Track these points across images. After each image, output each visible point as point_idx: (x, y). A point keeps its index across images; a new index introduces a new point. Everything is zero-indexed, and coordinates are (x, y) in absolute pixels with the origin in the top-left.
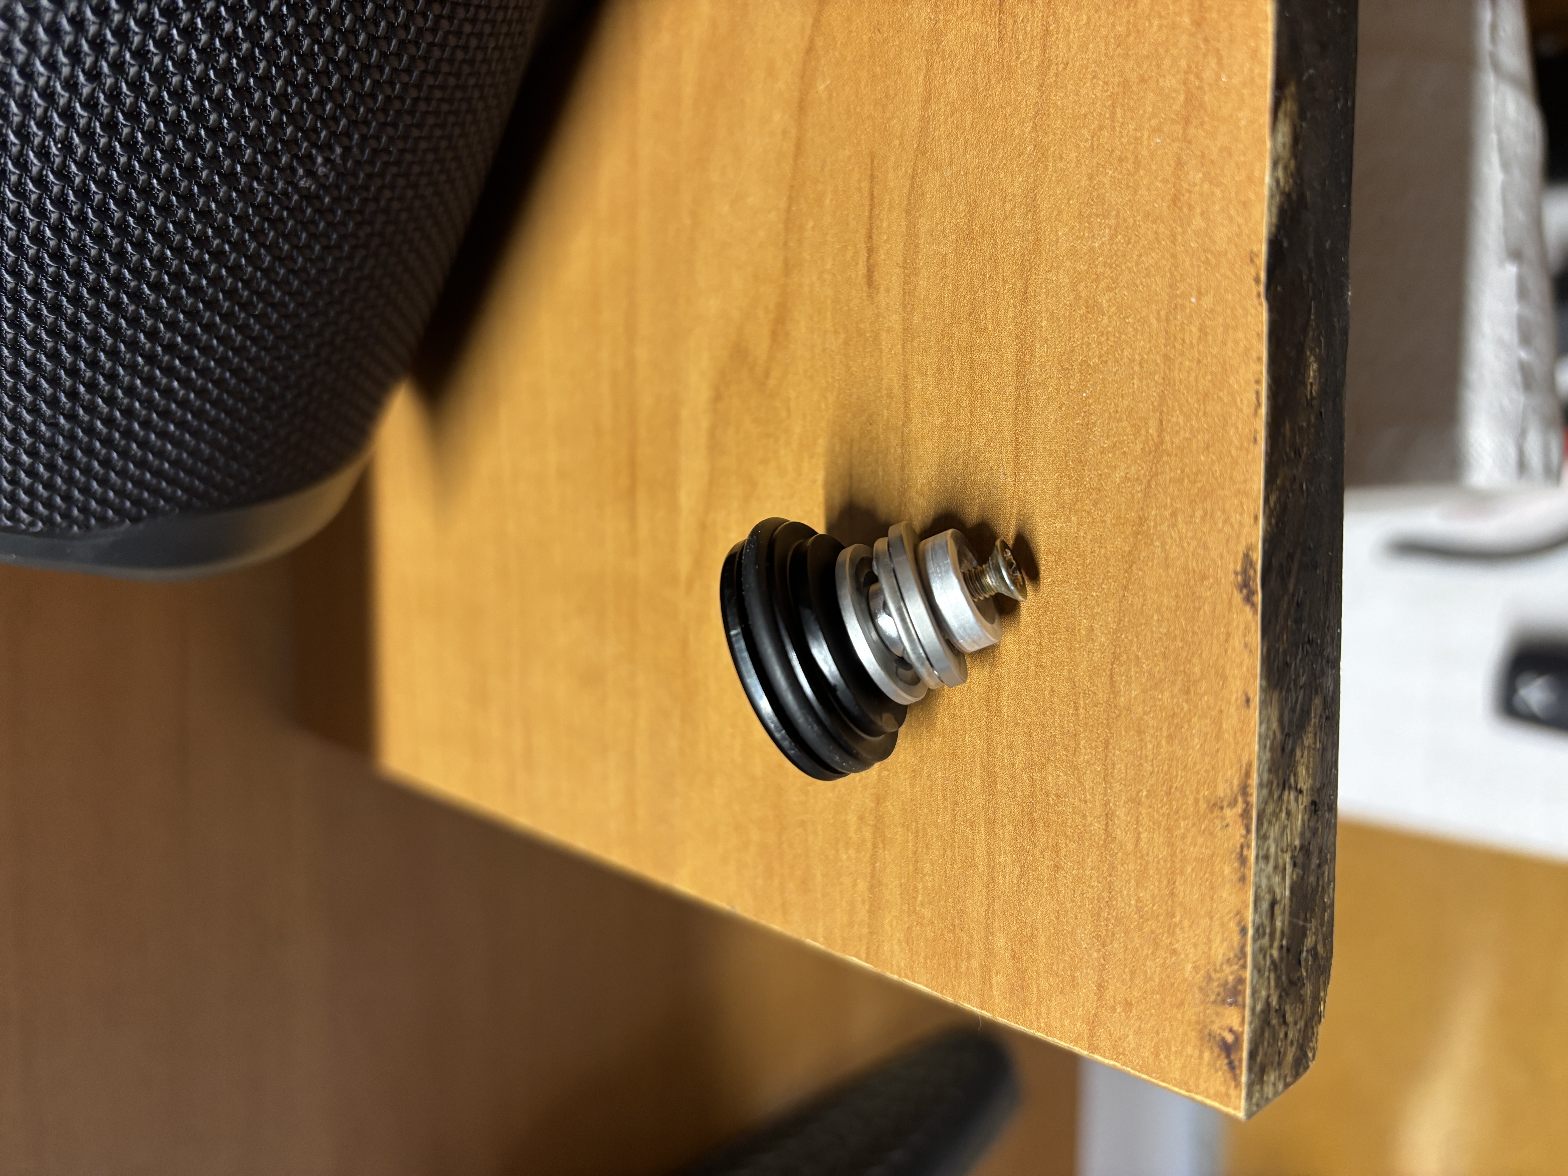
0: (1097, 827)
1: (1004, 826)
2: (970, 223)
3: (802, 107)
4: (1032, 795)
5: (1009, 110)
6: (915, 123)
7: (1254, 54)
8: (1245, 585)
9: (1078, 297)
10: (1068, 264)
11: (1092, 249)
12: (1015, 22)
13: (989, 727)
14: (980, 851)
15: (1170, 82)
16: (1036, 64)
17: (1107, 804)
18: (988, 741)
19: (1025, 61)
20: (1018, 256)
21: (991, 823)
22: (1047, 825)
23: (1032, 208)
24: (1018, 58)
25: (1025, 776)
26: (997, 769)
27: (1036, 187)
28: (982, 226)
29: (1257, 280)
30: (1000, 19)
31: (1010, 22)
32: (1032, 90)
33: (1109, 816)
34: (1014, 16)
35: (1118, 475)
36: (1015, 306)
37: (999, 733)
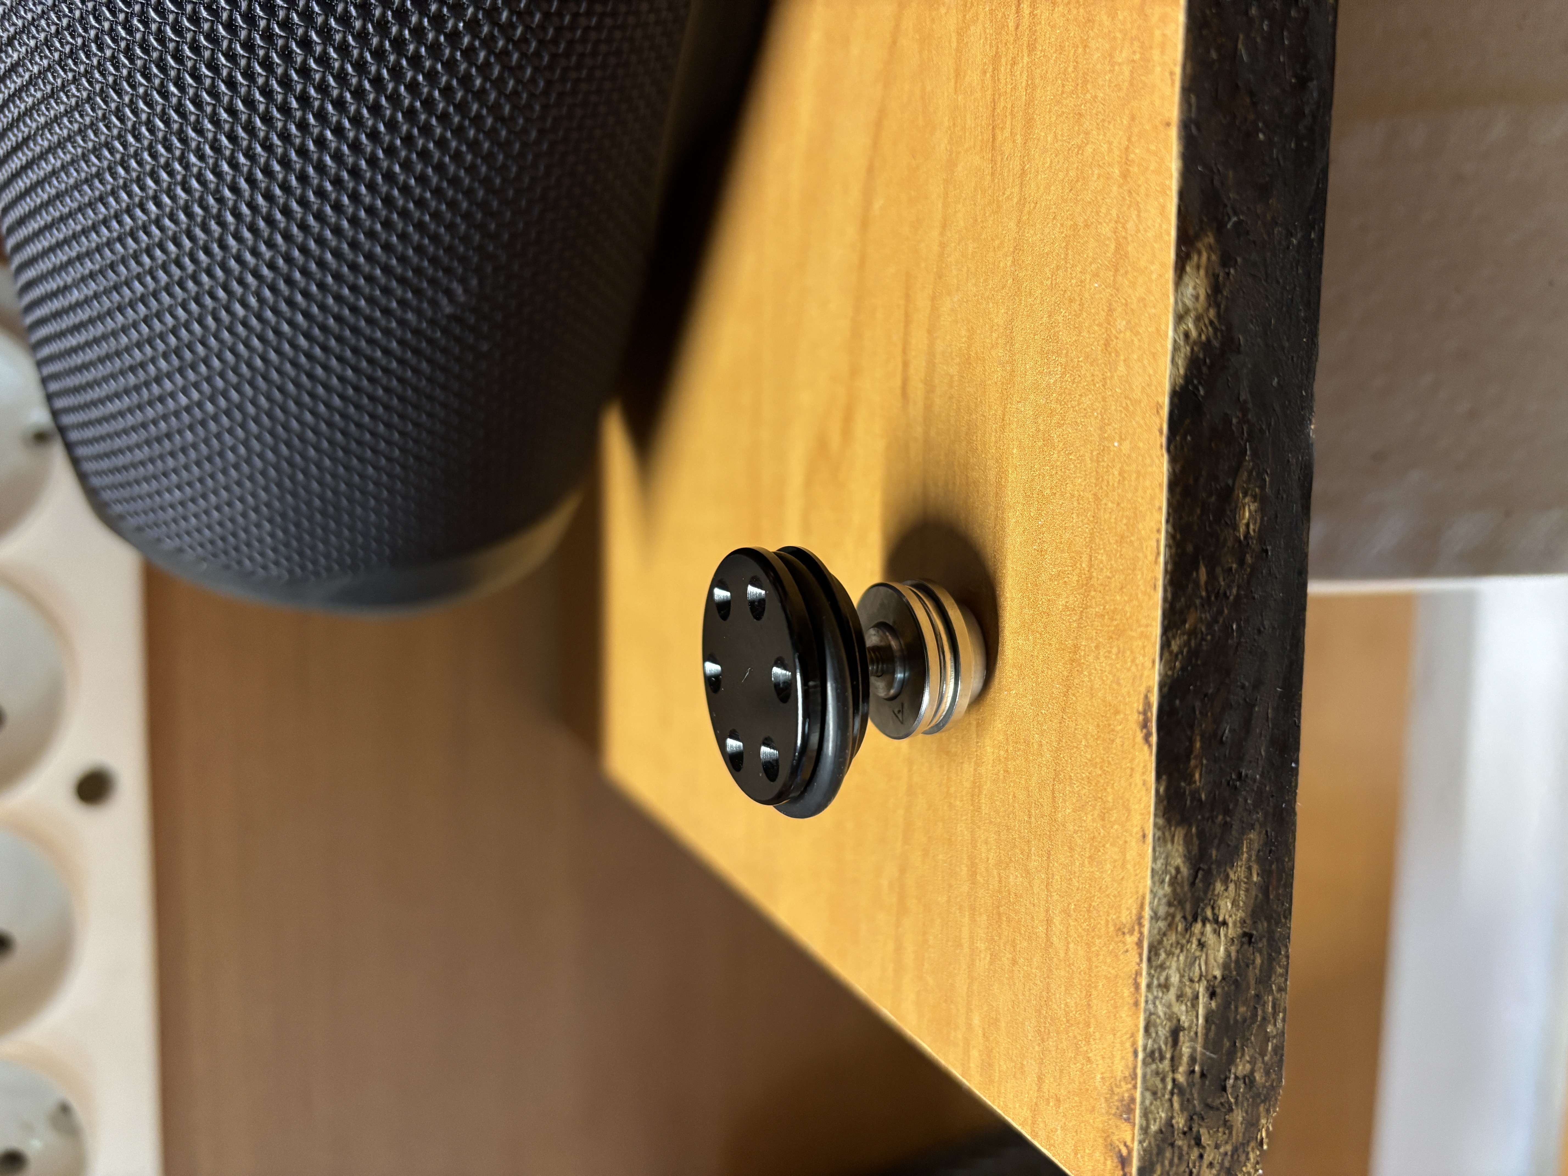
0: (1041, 930)
1: (981, 914)
2: (969, 347)
3: (865, 223)
4: (1000, 891)
5: (997, 242)
6: (935, 248)
7: (1163, 208)
8: (1145, 725)
9: (1038, 430)
10: (1032, 397)
11: (1048, 384)
12: (1002, 159)
13: (973, 822)
14: (965, 934)
15: (1106, 230)
16: (1015, 200)
17: (1047, 911)
18: (972, 832)
19: (1008, 197)
20: (999, 383)
21: (973, 909)
22: (1009, 921)
23: (1010, 341)
24: (1004, 194)
25: (995, 872)
26: (977, 861)
27: (1012, 320)
28: (976, 353)
29: (1161, 431)
30: (993, 155)
31: (999, 158)
32: (1012, 225)
33: (1049, 922)
34: (1002, 154)
35: (1061, 602)
36: (996, 432)
37: (979, 827)
